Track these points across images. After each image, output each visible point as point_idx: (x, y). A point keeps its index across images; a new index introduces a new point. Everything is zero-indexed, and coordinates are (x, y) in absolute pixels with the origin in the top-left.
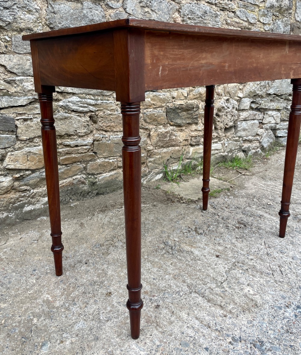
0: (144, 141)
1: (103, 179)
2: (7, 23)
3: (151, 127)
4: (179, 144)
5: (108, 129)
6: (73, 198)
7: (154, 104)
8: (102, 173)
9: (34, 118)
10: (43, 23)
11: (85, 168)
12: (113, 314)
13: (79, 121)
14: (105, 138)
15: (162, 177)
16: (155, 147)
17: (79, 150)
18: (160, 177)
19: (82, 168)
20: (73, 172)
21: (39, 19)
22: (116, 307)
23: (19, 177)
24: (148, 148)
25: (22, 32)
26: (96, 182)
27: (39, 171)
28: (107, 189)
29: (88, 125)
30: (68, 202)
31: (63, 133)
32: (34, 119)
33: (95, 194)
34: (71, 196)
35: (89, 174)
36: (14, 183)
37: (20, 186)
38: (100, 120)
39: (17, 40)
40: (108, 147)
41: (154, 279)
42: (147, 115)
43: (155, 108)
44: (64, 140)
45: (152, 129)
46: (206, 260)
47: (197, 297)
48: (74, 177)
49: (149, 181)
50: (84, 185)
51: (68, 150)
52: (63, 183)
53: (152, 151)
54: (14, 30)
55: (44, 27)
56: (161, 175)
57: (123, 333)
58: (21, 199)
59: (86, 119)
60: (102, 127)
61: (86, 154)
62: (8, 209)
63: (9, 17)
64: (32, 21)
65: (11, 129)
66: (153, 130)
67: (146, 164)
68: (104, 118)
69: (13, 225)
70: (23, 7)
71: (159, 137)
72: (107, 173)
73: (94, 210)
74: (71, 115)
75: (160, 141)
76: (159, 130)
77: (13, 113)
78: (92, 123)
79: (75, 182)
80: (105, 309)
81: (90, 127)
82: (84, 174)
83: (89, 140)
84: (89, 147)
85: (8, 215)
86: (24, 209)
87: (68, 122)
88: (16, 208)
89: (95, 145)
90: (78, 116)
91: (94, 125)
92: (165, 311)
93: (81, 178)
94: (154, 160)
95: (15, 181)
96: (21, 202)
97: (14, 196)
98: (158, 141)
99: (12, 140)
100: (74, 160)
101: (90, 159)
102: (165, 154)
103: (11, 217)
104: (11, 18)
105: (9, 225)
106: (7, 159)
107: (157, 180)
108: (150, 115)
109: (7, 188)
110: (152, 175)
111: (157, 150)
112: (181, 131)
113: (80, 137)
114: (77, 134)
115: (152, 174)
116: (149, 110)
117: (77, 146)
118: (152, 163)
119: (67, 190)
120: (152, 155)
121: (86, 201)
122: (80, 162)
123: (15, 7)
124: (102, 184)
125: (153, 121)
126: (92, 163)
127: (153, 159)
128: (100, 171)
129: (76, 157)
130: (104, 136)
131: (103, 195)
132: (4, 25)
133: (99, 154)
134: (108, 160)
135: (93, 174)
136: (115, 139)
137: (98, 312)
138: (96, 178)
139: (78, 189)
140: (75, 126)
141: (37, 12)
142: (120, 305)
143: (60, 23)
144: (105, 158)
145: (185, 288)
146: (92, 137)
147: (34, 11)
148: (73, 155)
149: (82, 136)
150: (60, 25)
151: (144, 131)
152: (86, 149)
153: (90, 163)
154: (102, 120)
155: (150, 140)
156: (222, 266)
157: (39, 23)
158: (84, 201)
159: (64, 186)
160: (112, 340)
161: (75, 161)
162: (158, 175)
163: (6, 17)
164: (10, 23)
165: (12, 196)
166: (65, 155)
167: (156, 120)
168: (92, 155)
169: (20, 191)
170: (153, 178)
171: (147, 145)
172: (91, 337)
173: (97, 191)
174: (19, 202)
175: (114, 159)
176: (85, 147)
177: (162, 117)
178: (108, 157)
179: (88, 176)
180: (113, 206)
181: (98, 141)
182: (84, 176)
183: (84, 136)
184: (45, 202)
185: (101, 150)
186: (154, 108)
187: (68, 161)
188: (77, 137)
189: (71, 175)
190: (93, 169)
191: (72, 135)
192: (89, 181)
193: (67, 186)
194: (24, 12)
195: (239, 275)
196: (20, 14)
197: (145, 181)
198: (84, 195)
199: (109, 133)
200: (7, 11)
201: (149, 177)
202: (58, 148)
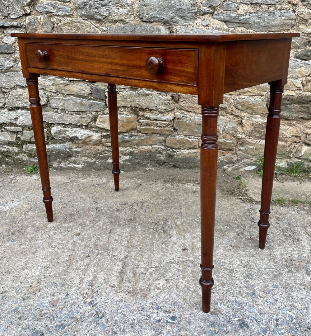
0: (232, 128)
1: (180, 154)
2: (104, 17)
3: (243, 114)
4: (285, 139)
5: (190, 109)
6: (150, 163)
7: (249, 91)
8: (181, 149)
9: (120, 91)
10: (135, 14)
11: (164, 141)
13: (160, 98)
14: (186, 118)
15: (254, 170)
16: (249, 136)
17: (158, 124)
18: (251, 169)
19: (161, 140)
20: (153, 141)
21: (131, 12)
22: (69, 243)
23: (105, 135)
24: (238, 135)
25: (116, 23)
26: (173, 155)
27: (123, 134)
28: (185, 164)
29: (168, 103)
30: (145, 166)
31: (144, 107)
32: (120, 93)
33: (171, 165)
34: (149, 161)
35: (168, 147)
36: (102, 139)
37: (106, 142)
38: (181, 100)
39: (111, 29)
40: (188, 127)
41: (115, 240)
42: (238, 101)
43: (252, 95)
44: (146, 113)
45: (244, 117)
46: (169, 247)
47: (118, 265)
48: (153, 146)
49: (236, 169)
50: (161, 155)
51: (147, 122)
52: (143, 148)
53: (243, 140)
54: (110, 22)
55: (136, 18)
56: (254, 167)
58: (106, 152)
59: (167, 98)
60: (183, 107)
61: (165, 128)
62: (96, 157)
63: (105, 12)
64: (124, 14)
65: (101, 98)
66: (246, 118)
67: (234, 151)
68: (187, 99)
69: (98, 170)
70: (117, 3)
71: (254, 127)
72: (186, 150)
73: (161, 179)
74: (153, 93)
75: (255, 130)
76: (254, 120)
77: (105, 86)
78: (174, 103)
79: (153, 150)
80: (62, 241)
81: (171, 105)
82: (163, 145)
83: (170, 116)
84: (167, 123)
85: (95, 162)
86: (108, 161)
87: (149, 98)
88: (103, 158)
89: (175, 122)
90: (160, 94)
91: (176, 104)
92: (87, 261)
93: (159, 149)
94: (245, 150)
95: (103, 138)
96: (106, 155)
97: (101, 148)
98: (253, 131)
99: (102, 106)
100: (153, 131)
101: (169, 134)
102: (262, 146)
103: (97, 164)
104: (107, 12)
105: (95, 168)
106: (98, 120)
107: (246, 171)
108: (243, 102)
109: (96, 141)
110: (241, 165)
111: (251, 140)
112: (291, 125)
113: (160, 112)
114: (157, 110)
115: (241, 163)
116: (243, 97)
117: (156, 120)
118: (243, 152)
119: (146, 155)
120: (244, 143)
121: (161, 169)
122: (160, 134)
123: (110, 4)
124: (179, 159)
125: (247, 109)
126: (171, 137)
127: (244, 148)
128: (178, 146)
129: (155, 130)
130: (185, 115)
131: (180, 168)
132: (102, 18)
133: (179, 131)
134: (188, 138)
135: (172, 148)
136: (197, 120)
137: (56, 240)
138: (175, 152)
139: (155, 157)
140: (156, 102)
141: (129, 6)
142: (72, 244)
143: (148, 14)
144: (185, 136)
145: (123, 256)
146: (173, 115)
147: (126, 5)
148: (153, 127)
149: (163, 112)
150: (147, 16)
151: (234, 118)
152: (165, 124)
153: (169, 137)
154: (184, 100)
155: (242, 128)
156: (173, 257)
157: (131, 15)
158: (159, 169)
159: (142, 151)
161: (154, 133)
162: (250, 166)
163: (103, 12)
164: (106, 17)
165: (99, 148)
166: (145, 126)
167: (251, 109)
168: (171, 130)
169: (106, 146)
170: (242, 168)
171: (236, 132)
172: (33, 251)
173: (173, 163)
174: (104, 154)
175: (195, 138)
176: (163, 122)
177: (259, 107)
178: (188, 136)
179: (167, 149)
180: (179, 181)
181: (178, 119)
182: (163, 148)
183: (164, 112)
184: (124, 160)
185: (181, 128)
186: (250, 96)
187: (148, 131)
188: (157, 112)
189: (150, 144)
190: (171, 143)
191: (153, 110)
192: (167, 153)
193: (145, 152)
194: (117, 8)
195: (172, 270)
196: (114, 9)
197: (231, 168)
198: (160, 163)
199: (191, 114)
200: (104, 7)
201: (236, 166)
202: (140, 119)
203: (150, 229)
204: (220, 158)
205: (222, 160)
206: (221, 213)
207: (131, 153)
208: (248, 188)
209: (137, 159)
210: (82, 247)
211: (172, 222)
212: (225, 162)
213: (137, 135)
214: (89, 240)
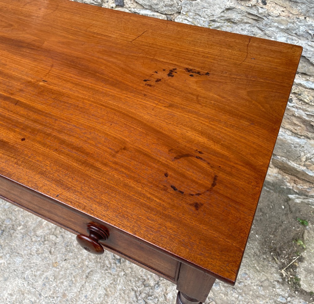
12: (33, 279)
22: (41, 278)
41: (86, 296)
57: (13, 296)
80: (38, 270)
137: (32, 266)
142: (43, 280)
160: (5, 292)
172: (6, 275)
201: (310, 201)
203: (133, 290)
204: (288, 184)
205: (291, 188)
206: (236, 298)
208: (304, 254)
210: (50, 292)
211: (163, 291)
212: (294, 191)
214: (62, 280)
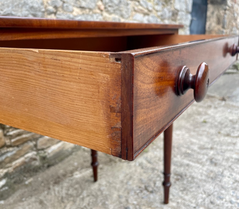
1: (52, 152)
6: (26, 176)
11: (36, 146)
19: (32, 146)
20: (25, 150)
26: (46, 156)
30: (22, 181)
33: (46, 167)
34: (24, 174)
35: (39, 150)
48: (26, 156)
50: (35, 162)
52: (16, 164)
72: (55, 146)
73: (49, 184)
79: (27, 160)
82: (35, 151)
93: (32, 156)
121: (39, 175)
122: (31, 140)
124: (51, 157)
128: (48, 145)
129: (27, 137)
131: (53, 166)
135: (43, 149)
139: (31, 166)
153: (40, 139)
161: (26, 141)
166: (16, 137)
173: (47, 164)
179: (38, 152)
180: (64, 175)
182: (35, 153)
184: (1, 186)
187: (20, 141)
189: (22, 155)
190: (42, 145)
192: (40, 156)
193: (20, 166)
198: (37, 170)
202: (8, 132)
207: (6, 175)
209: (13, 178)
213: (7, 152)
